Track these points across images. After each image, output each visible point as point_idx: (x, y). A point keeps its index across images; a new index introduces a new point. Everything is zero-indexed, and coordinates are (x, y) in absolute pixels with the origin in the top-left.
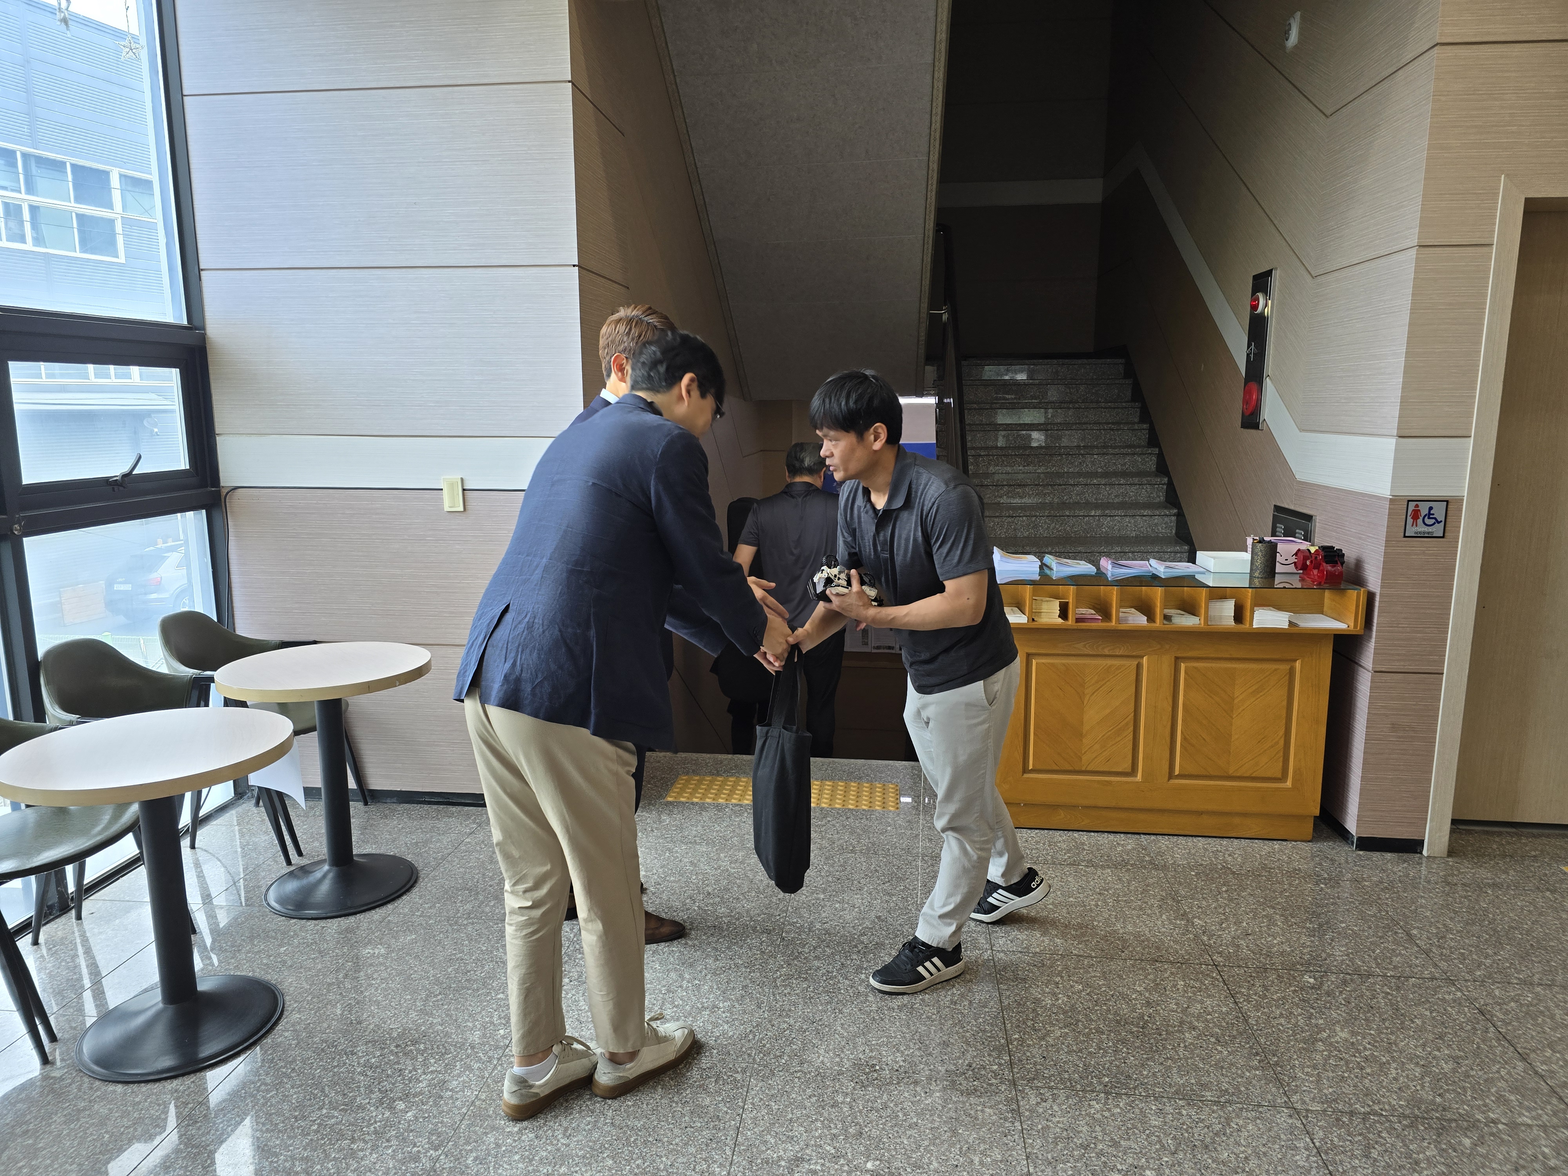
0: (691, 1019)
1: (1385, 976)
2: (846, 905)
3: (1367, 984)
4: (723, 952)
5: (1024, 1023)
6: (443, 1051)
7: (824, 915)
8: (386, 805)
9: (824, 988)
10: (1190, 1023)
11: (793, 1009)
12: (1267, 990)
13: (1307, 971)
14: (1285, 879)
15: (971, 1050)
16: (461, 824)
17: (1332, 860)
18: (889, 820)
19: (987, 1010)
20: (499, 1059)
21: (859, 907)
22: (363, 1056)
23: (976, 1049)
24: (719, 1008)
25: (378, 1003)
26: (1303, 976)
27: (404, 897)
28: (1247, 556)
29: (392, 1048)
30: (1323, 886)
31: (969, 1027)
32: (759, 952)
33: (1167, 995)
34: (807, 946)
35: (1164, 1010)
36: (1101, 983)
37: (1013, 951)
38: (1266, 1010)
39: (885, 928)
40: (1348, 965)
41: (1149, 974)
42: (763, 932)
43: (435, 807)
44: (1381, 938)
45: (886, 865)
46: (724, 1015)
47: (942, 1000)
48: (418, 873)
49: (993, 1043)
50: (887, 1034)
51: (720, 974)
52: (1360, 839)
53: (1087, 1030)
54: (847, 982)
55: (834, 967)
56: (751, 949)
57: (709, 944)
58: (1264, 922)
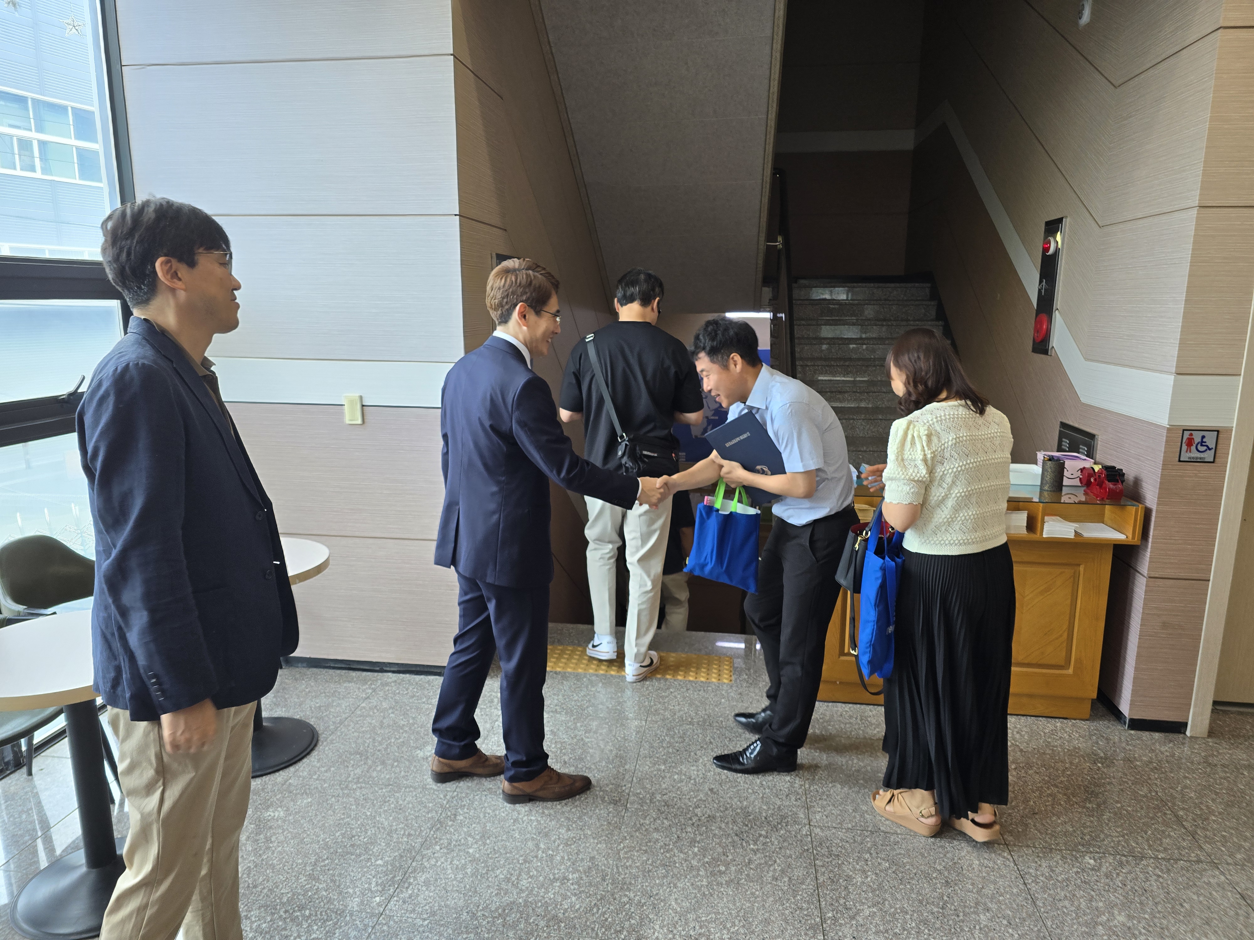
0: (543, 890)
1: (1156, 858)
2: (683, 777)
3: (1140, 867)
4: (575, 822)
5: (837, 901)
6: (325, 917)
7: (664, 786)
8: (297, 669)
9: (661, 861)
10: (985, 904)
11: (633, 882)
12: (1053, 871)
13: (1087, 852)
14: (1066, 758)
15: (789, 928)
16: (359, 688)
17: (1107, 739)
18: (723, 692)
19: (804, 887)
20: (373, 927)
21: (695, 779)
22: (256, 921)
23: (795, 928)
24: (568, 880)
25: (273, 866)
26: (1084, 856)
27: (305, 760)
28: (1037, 469)
29: (282, 913)
30: (1100, 765)
31: (788, 905)
32: (605, 823)
33: (963, 875)
34: (648, 818)
35: (961, 890)
36: (905, 861)
37: (829, 827)
38: (1052, 892)
39: (717, 802)
40: (1124, 846)
41: (948, 852)
42: (610, 803)
43: (338, 672)
44: (1152, 818)
45: (719, 737)
46: (572, 887)
47: (765, 876)
48: (318, 737)
49: (809, 922)
50: (715, 910)
51: (571, 845)
52: (1131, 720)
53: (893, 910)
54: (682, 856)
55: (671, 840)
56: (599, 819)
57: (563, 813)
58: (1049, 801)
